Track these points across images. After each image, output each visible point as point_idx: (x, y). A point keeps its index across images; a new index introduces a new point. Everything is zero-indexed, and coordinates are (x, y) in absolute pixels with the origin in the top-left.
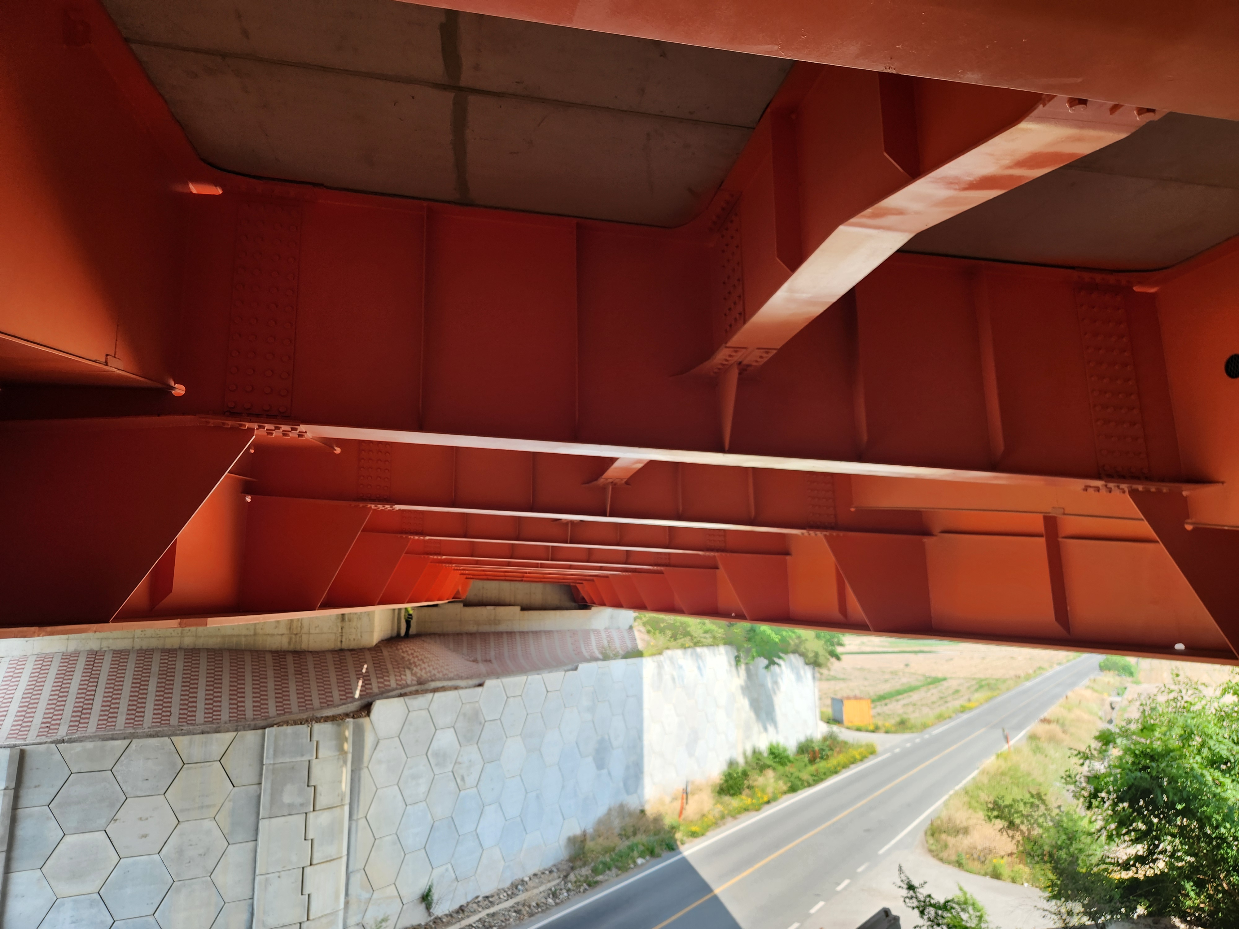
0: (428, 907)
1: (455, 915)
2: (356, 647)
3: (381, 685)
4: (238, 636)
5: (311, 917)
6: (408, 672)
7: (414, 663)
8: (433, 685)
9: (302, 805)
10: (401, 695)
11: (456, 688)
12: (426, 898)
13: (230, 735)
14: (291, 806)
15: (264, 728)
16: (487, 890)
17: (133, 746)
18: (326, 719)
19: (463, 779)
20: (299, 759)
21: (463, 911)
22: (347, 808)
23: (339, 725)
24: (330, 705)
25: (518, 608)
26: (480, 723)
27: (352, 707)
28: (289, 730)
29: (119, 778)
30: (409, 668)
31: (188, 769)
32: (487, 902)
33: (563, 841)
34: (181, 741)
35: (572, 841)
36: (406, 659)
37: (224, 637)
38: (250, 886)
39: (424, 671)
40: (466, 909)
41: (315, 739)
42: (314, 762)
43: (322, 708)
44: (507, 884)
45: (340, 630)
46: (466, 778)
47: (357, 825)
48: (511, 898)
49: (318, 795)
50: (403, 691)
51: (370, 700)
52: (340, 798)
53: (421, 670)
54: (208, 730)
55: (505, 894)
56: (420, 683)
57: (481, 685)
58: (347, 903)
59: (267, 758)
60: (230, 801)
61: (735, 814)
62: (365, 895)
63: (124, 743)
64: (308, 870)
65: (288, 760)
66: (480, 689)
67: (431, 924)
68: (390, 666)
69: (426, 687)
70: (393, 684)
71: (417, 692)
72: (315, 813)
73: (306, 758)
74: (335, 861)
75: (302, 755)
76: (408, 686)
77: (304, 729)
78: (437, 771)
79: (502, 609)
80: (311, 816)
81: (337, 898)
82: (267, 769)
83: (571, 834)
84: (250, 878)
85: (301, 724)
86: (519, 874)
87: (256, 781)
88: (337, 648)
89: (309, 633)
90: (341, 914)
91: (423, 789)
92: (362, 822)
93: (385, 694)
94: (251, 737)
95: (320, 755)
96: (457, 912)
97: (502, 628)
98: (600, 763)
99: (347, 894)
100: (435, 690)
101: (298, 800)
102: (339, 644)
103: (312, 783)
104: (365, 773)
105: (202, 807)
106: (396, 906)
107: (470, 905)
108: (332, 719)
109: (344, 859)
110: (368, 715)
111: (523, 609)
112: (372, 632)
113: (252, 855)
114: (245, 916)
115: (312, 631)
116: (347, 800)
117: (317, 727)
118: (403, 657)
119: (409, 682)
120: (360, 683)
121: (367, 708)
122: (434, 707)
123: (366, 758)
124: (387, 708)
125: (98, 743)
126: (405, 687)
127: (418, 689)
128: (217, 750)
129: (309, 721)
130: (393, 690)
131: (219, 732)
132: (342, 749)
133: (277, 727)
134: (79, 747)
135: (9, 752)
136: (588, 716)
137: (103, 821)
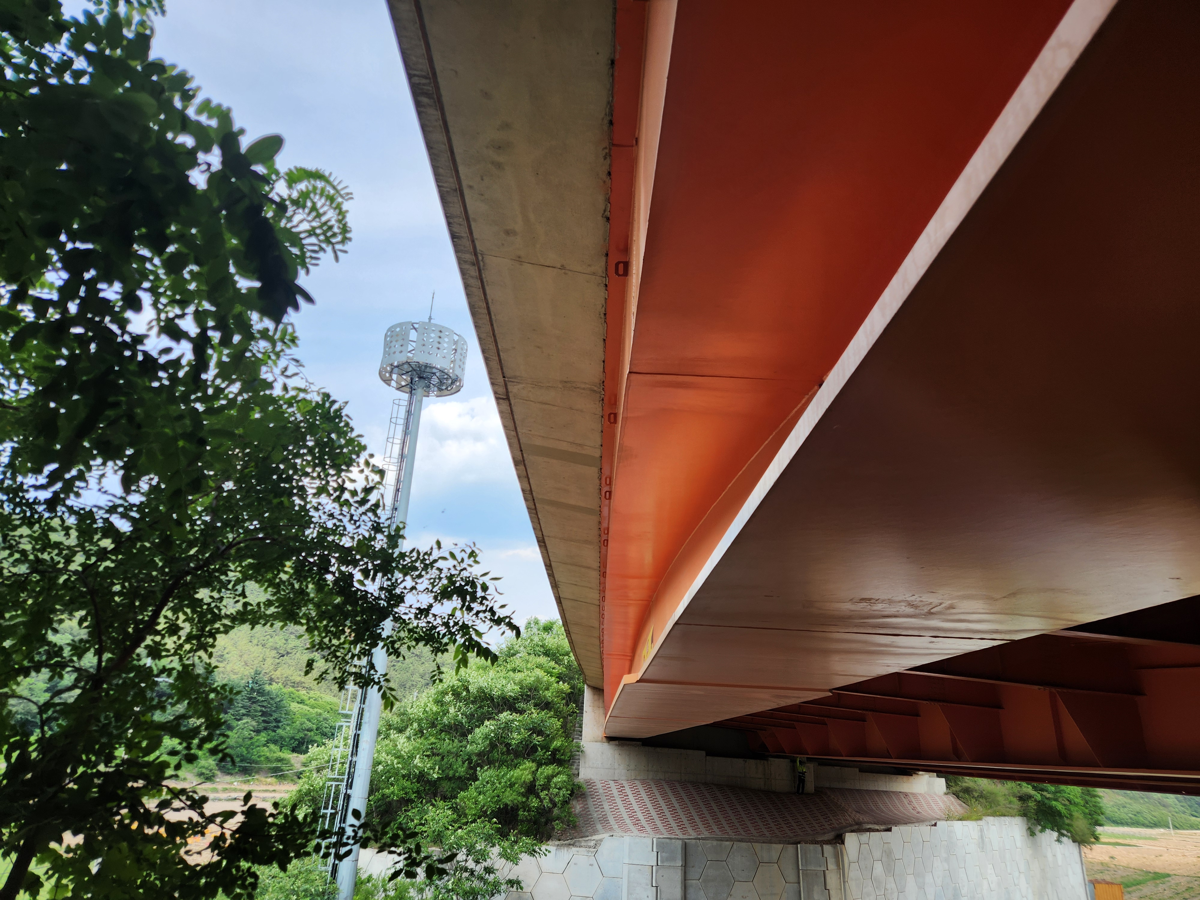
4: (736, 777)
6: (846, 814)
7: (845, 808)
8: (864, 826)
10: (853, 831)
11: (878, 831)
13: (780, 846)
15: (797, 843)
17: (735, 846)
18: (825, 842)
20: (819, 868)
23: (833, 847)
24: (818, 833)
26: (893, 860)
28: (812, 847)
29: (730, 867)
30: (845, 812)
31: (762, 865)
34: (757, 846)
36: (839, 805)
37: (728, 777)
39: (853, 815)
41: (825, 855)
42: (826, 872)
43: (815, 834)
50: (852, 828)
54: (769, 841)
56: (857, 824)
57: (889, 830)
59: (801, 865)
60: (785, 892)
63: (731, 843)
65: (813, 868)
66: (890, 833)
68: (833, 808)
70: (846, 822)
73: (823, 869)
75: (820, 866)
77: (818, 847)
82: (802, 873)
85: (815, 844)
87: (796, 881)
89: (775, 779)
94: (791, 848)
95: (829, 868)
97: (847, 785)
100: (869, 830)
103: (827, 888)
105: (772, 894)
110: (843, 843)
111: (861, 771)
115: (777, 777)
117: (824, 847)
118: (836, 803)
121: (840, 839)
122: (871, 843)
124: (851, 839)
125: (719, 842)
126: (851, 825)
127: (859, 828)
128: (775, 856)
129: (816, 842)
130: (846, 827)
131: (771, 843)
132: (838, 865)
133: (804, 845)
134: (709, 843)
135: (680, 842)
136: (946, 866)
137: (725, 895)
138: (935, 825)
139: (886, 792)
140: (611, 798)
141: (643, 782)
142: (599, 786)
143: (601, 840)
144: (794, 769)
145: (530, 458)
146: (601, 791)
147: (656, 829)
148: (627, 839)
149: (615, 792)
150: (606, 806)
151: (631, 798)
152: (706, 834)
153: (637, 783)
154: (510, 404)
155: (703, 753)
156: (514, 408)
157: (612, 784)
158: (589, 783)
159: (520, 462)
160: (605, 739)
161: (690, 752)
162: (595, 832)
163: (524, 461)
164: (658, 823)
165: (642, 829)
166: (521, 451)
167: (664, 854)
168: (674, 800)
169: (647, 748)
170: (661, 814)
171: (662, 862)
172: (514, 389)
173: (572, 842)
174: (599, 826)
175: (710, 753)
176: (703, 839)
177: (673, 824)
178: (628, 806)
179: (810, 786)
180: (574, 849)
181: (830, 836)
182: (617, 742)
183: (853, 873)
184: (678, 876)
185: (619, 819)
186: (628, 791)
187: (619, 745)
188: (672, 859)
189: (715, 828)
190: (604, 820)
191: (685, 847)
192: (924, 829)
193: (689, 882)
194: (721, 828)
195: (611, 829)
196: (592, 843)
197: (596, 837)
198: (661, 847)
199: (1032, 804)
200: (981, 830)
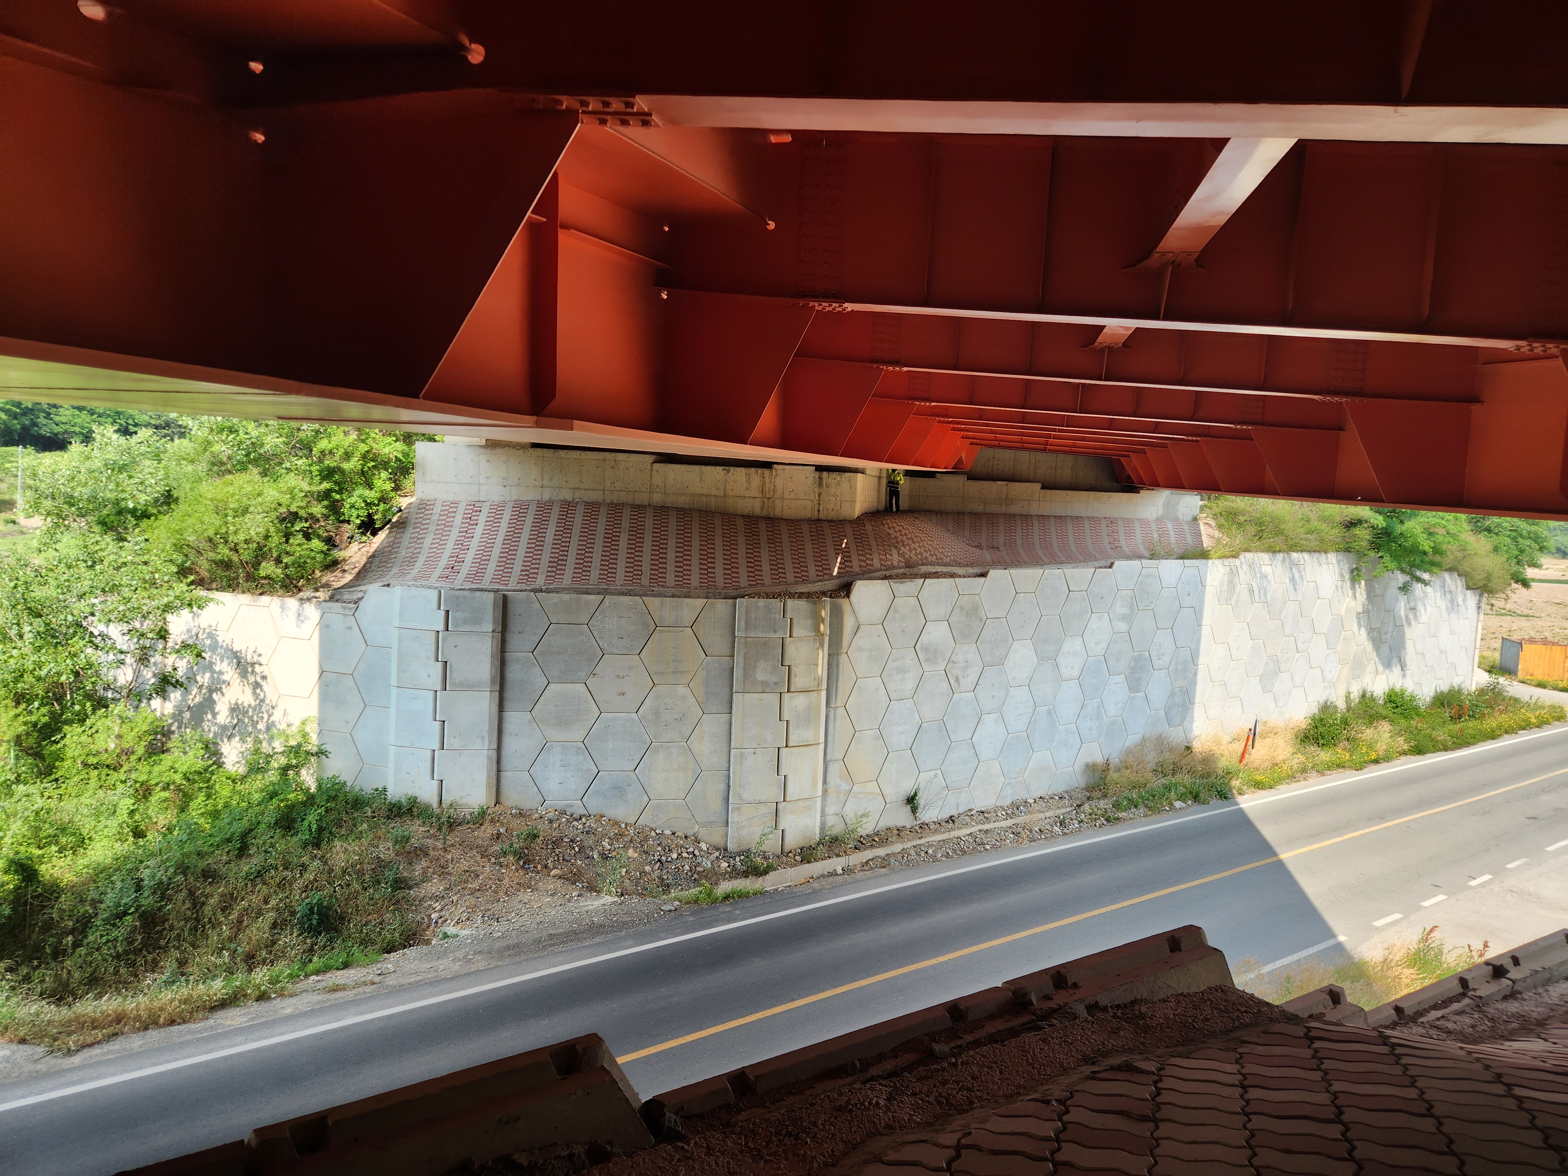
0: (914, 810)
1: (943, 824)
2: (835, 518)
3: (862, 564)
4: (708, 496)
5: (788, 799)
6: (894, 551)
7: (902, 541)
8: (924, 569)
9: (776, 684)
10: (885, 578)
11: (952, 576)
12: (911, 801)
13: (701, 602)
14: (764, 683)
15: (735, 598)
16: (981, 805)
17: (607, 602)
18: (801, 596)
19: (957, 680)
20: (772, 635)
21: (953, 822)
22: (824, 694)
23: (815, 603)
24: (805, 581)
25: (1039, 486)
26: (981, 620)
27: (830, 585)
28: (761, 602)
29: (595, 633)
30: (896, 547)
31: (661, 631)
32: (981, 817)
34: (654, 603)
35: (1091, 768)
36: (893, 536)
37: (693, 495)
38: (726, 759)
39: (914, 552)
40: (956, 821)
41: (788, 616)
42: (788, 640)
43: (796, 583)
44: (1007, 802)
45: (817, 498)
46: (961, 680)
47: (835, 714)
48: (1011, 818)
49: (792, 676)
50: (888, 573)
51: (850, 579)
52: (816, 682)
53: (910, 550)
54: (679, 594)
55: (1004, 813)
56: (908, 566)
57: (983, 575)
58: (825, 791)
59: (739, 630)
60: (703, 669)
61: (1322, 770)
62: (845, 787)
63: (599, 597)
64: (784, 751)
65: (760, 635)
66: (983, 579)
67: (917, 828)
68: (873, 543)
69: (915, 570)
70: (877, 564)
71: (904, 577)
72: (790, 694)
73: (780, 635)
74: (812, 747)
75: (775, 631)
76: (894, 568)
77: (777, 603)
78: (926, 667)
79: (1017, 484)
80: (786, 696)
81: (814, 785)
82: (739, 641)
83: (1090, 760)
84: (726, 750)
85: (774, 597)
86: (1021, 795)
87: (728, 653)
88: (813, 518)
89: (783, 499)
90: (819, 801)
91: (910, 685)
92: (841, 711)
93: (868, 574)
94: (721, 606)
95: (795, 634)
96: (947, 822)
97: (1016, 509)
98: (1135, 683)
99: (825, 782)
100: (926, 576)
101: (772, 679)
102: (816, 513)
103: (786, 663)
104: (843, 659)
105: (676, 672)
106: (878, 804)
107: (962, 817)
108: (808, 596)
109: (822, 746)
110: (848, 595)
111: (1044, 487)
112: (854, 501)
113: (727, 727)
114: (722, 787)
115: (786, 496)
116: (824, 686)
117: (790, 602)
118: (889, 534)
119: (895, 563)
120: (839, 560)
121: (846, 589)
122: (924, 595)
123: (845, 643)
124: (870, 591)
125: (574, 596)
128: (688, 616)
131: (689, 597)
132: (823, 631)
133: (749, 599)
134: (556, 597)
135: (492, 595)
136: (1123, 626)
137: (582, 674)
138: (1111, 566)
140: (444, 528)
142: (438, 509)
143: (366, 592)
147: (476, 575)
148: (399, 590)
150: (426, 540)
157: (462, 506)
158: (423, 505)
164: (491, 565)
167: (459, 615)
171: (456, 624)
176: (554, 590)
178: (464, 539)
180: (325, 605)
183: (863, 641)
184: (488, 646)
187: (485, 447)
188: (477, 621)
191: (504, 603)
192: (1077, 571)
193: (511, 656)
198: (454, 603)
199: (1363, 534)
200: (1233, 573)
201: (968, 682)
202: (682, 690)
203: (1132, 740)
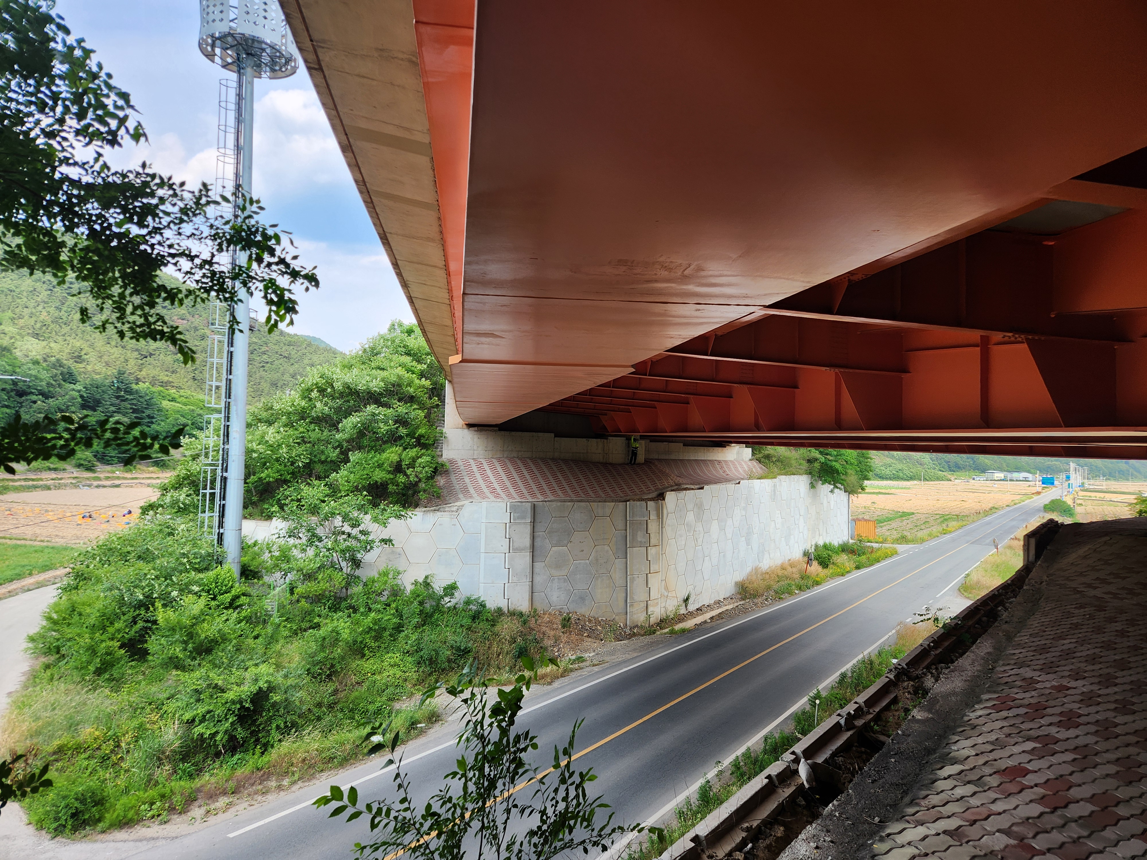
0: (687, 606)
3: (661, 484)
4: (580, 453)
5: (650, 599)
6: (668, 478)
7: (668, 473)
8: (683, 486)
9: (645, 543)
10: (672, 491)
11: (693, 489)
12: (686, 600)
13: (613, 504)
14: (640, 542)
15: (626, 501)
17: (575, 505)
18: (651, 500)
20: (643, 519)
22: (660, 546)
23: (655, 503)
24: (645, 492)
26: (702, 511)
28: (638, 503)
29: (571, 521)
31: (597, 519)
33: (733, 584)
34: (594, 505)
35: (736, 584)
37: (573, 453)
38: (625, 581)
39: (674, 479)
41: (648, 509)
42: (649, 521)
43: (642, 494)
44: (713, 602)
46: (698, 540)
47: (662, 557)
49: (650, 539)
51: (661, 492)
52: (658, 541)
54: (603, 500)
55: (716, 606)
56: (677, 485)
57: (702, 488)
58: (661, 596)
59: (629, 516)
60: (614, 537)
63: (572, 504)
64: (649, 576)
65: (638, 519)
66: (702, 490)
67: (689, 615)
70: (667, 484)
73: (646, 519)
74: (659, 572)
75: (644, 517)
77: (644, 503)
78: (687, 533)
79: (672, 444)
80: (649, 548)
81: (659, 591)
82: (629, 522)
83: (736, 580)
84: (625, 576)
86: (717, 598)
87: (624, 528)
90: (660, 600)
91: (683, 543)
92: (664, 556)
94: (621, 505)
95: (651, 518)
96: (698, 609)
97: (673, 457)
98: (748, 541)
100: (686, 489)
101: (644, 540)
103: (648, 532)
104: (664, 530)
105: (604, 539)
106: (675, 602)
107: (703, 607)
108: (653, 500)
110: (664, 499)
111: (684, 445)
113: (625, 565)
114: (624, 594)
116: (660, 543)
117: (648, 503)
121: (661, 496)
122: (686, 498)
123: (664, 522)
124: (670, 496)
125: (562, 503)
126: (672, 486)
127: (678, 488)
128: (608, 511)
129: (642, 500)
130: (668, 487)
131: (606, 502)
132: (658, 516)
133: (632, 502)
134: (554, 504)
135: (530, 504)
136: (744, 513)
137: (566, 542)
138: (739, 483)
139: (704, 461)
140: (471, 474)
141: (499, 460)
142: (460, 463)
143: (463, 506)
144: (629, 445)
145: (358, 144)
146: (462, 468)
147: (509, 495)
148: (484, 504)
149: (475, 468)
150: (467, 480)
151: (489, 472)
152: (552, 498)
153: (494, 461)
154: (325, 77)
155: (553, 435)
156: (330, 82)
157: (472, 462)
158: (452, 462)
159: (347, 148)
160: (465, 426)
161: (541, 434)
162: (458, 499)
163: (351, 146)
164: (512, 491)
165: (497, 496)
166: (346, 134)
167: (516, 514)
168: (525, 473)
169: (503, 433)
170: (514, 484)
171: (514, 520)
172: (326, 57)
173: (437, 508)
174: (461, 496)
175: (558, 435)
176: (549, 501)
177: (525, 491)
178: (486, 478)
179: (641, 458)
180: (439, 513)
181: (654, 495)
182: (476, 428)
183: (670, 520)
184: (528, 529)
185: (478, 489)
186: (486, 466)
187: (477, 431)
188: (524, 518)
189: (560, 493)
190: (465, 491)
191: (534, 507)
192: (731, 486)
193: (536, 534)
194: (565, 492)
195: (471, 497)
196: (455, 509)
197: (458, 504)
198: (514, 508)
199: (817, 465)
200: (775, 486)
201: (700, 541)
202: (607, 548)
203: (749, 570)
